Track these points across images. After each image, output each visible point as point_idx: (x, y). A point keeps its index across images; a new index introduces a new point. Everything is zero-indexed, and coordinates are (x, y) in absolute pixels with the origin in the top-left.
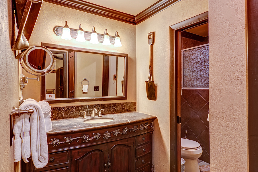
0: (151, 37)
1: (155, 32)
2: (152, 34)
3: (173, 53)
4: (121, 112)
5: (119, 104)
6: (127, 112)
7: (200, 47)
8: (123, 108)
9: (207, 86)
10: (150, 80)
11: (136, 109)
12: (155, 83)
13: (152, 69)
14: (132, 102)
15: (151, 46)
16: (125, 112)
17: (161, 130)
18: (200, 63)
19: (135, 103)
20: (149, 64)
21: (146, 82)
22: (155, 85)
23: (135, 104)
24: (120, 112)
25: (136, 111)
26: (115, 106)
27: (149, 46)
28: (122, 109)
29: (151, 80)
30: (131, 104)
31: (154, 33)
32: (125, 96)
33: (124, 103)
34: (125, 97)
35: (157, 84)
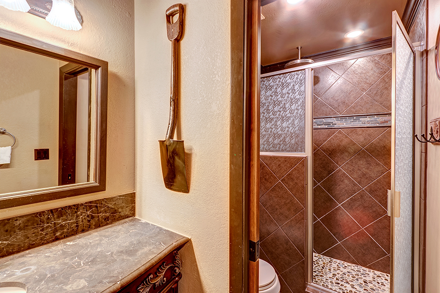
0: (176, 18)
1: (185, 5)
2: (177, 8)
3: (241, 61)
4: (83, 231)
5: (77, 207)
6: (107, 224)
7: (266, 77)
8: (93, 217)
9: (277, 149)
10: (171, 137)
11: (134, 210)
12: (186, 145)
13: (177, 107)
14: (123, 196)
15: (175, 44)
16: (100, 226)
17: (201, 274)
18: (265, 107)
19: (133, 195)
20: (168, 94)
21: (162, 142)
22: (186, 151)
23: (131, 198)
24: (80, 229)
25: (134, 215)
26: (58, 217)
27: (169, 45)
28: (89, 221)
29: (175, 138)
30: (120, 202)
31: (182, 9)
32: (100, 183)
33: (96, 202)
34: (97, 184)
35: (191, 149)
